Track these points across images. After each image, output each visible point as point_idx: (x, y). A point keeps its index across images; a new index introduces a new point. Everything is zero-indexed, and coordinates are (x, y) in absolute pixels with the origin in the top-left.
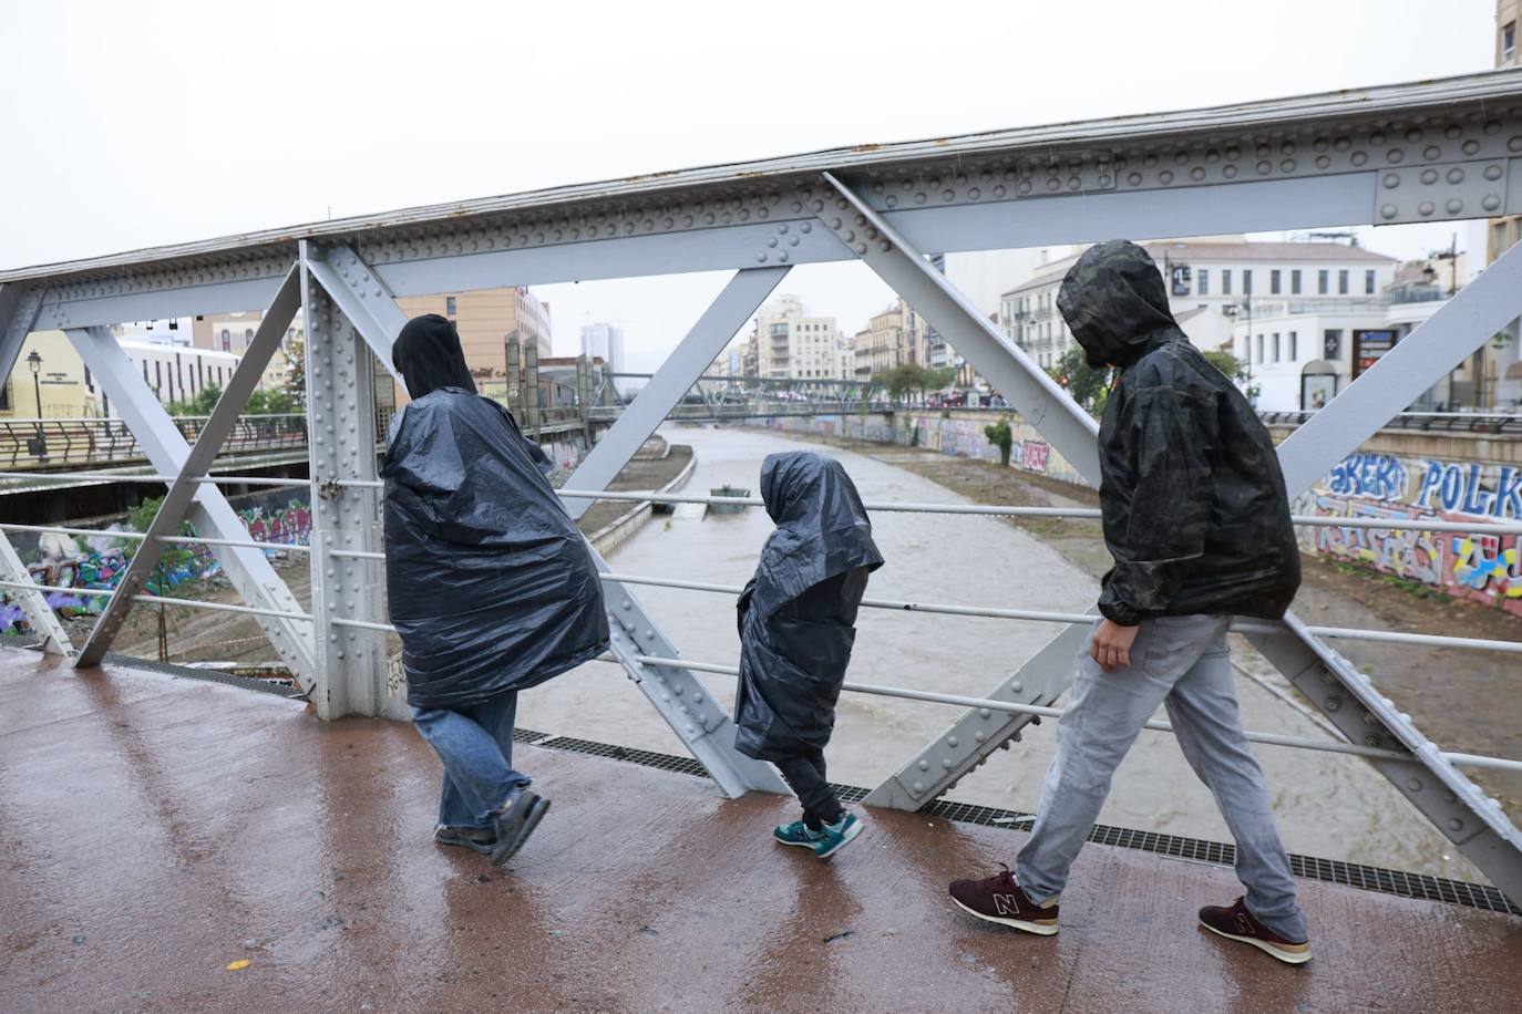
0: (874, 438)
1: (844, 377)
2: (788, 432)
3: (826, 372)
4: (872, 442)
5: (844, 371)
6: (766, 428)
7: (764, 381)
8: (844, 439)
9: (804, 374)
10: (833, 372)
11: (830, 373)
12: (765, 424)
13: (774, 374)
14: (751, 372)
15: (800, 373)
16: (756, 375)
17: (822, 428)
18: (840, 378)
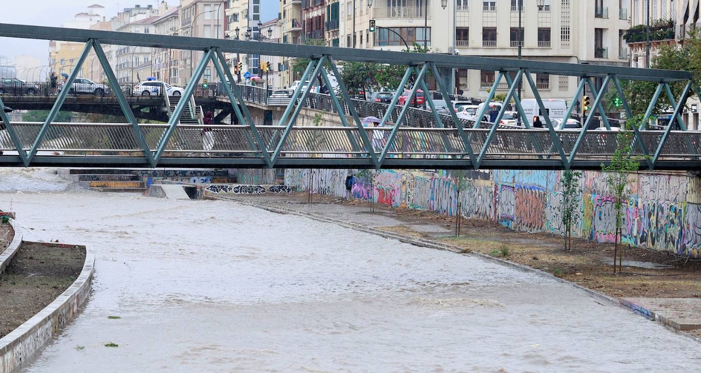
0: (660, 246)
1: (599, 51)
2: (408, 215)
3: (544, 35)
4: (649, 256)
5: (599, 32)
6: (342, 201)
7: (349, 54)
8: (569, 246)
9: (476, 37)
10: (565, 34)
11: (555, 35)
12: (341, 190)
13: (383, 34)
14: (316, 27)
15: (462, 34)
16: (329, 37)
17: (508, 206)
18: (586, 53)
